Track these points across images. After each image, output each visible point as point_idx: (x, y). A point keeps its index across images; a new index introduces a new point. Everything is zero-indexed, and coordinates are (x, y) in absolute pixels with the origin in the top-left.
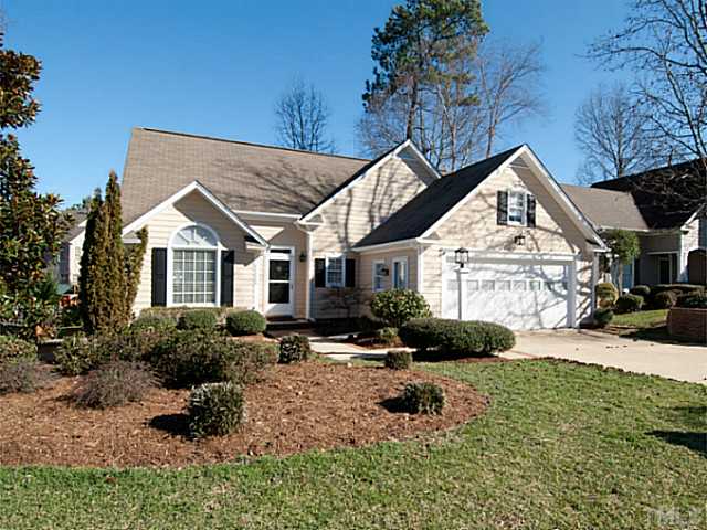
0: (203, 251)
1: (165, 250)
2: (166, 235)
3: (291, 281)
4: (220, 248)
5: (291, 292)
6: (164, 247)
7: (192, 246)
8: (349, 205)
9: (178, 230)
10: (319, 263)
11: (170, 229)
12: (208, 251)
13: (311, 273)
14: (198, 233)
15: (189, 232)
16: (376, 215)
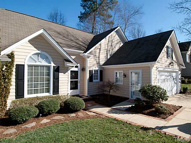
0: (43, 66)
1: (24, 65)
2: (24, 57)
3: (79, 80)
4: (53, 65)
5: (79, 84)
6: (23, 64)
7: (38, 63)
8: (100, 49)
9: (30, 55)
10: (90, 72)
11: (26, 54)
12: (46, 66)
13: (88, 76)
14: (41, 57)
15: (36, 56)
16: (109, 53)
